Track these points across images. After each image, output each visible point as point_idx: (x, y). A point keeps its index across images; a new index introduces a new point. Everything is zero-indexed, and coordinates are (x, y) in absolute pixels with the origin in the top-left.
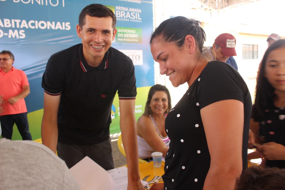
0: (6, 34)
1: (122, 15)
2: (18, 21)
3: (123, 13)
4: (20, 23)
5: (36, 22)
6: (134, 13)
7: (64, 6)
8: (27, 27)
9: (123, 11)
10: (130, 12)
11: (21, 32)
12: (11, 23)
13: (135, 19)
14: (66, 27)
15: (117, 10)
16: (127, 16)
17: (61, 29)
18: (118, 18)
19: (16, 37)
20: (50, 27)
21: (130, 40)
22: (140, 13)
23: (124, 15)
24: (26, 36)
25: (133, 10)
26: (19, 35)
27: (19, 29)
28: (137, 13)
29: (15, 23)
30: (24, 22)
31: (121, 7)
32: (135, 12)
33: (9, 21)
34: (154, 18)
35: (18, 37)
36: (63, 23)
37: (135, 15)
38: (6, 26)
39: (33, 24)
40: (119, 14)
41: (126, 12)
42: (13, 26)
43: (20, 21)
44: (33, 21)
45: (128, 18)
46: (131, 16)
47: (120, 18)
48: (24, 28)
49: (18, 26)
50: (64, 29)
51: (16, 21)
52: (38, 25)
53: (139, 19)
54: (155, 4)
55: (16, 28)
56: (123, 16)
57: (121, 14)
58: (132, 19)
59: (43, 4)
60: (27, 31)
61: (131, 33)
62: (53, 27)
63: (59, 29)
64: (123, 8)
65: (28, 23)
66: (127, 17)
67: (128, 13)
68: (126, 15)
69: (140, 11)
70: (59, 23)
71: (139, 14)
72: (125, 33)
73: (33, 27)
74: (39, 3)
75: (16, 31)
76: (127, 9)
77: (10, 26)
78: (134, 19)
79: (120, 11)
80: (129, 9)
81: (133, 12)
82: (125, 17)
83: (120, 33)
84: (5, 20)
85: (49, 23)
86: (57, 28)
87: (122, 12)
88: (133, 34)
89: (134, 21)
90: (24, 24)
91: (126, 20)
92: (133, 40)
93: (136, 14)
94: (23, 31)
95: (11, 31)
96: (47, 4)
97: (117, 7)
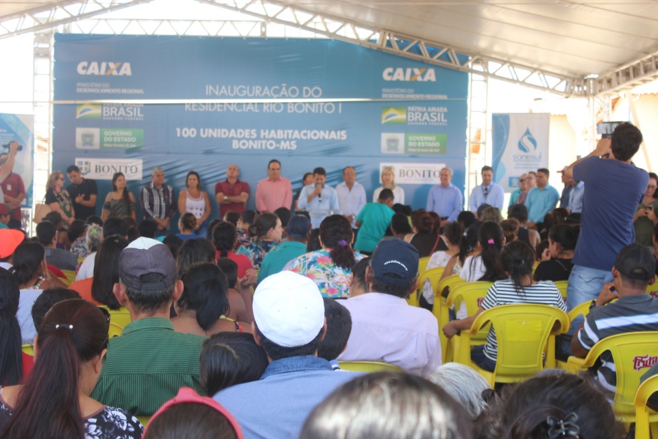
0: (278, 146)
1: (416, 117)
2: (290, 132)
3: (418, 115)
4: (292, 134)
5: (309, 132)
6: (435, 114)
7: (340, 112)
8: (299, 137)
9: (419, 112)
10: (429, 113)
11: (293, 142)
12: (284, 134)
13: (437, 121)
14: (341, 136)
15: (410, 111)
17: (335, 138)
18: (410, 122)
19: (287, 148)
20: (323, 137)
21: (426, 150)
22: (445, 113)
23: (419, 117)
24: (297, 146)
25: (434, 109)
26: (291, 146)
27: (290, 140)
28: (441, 113)
29: (288, 134)
30: (296, 132)
31: (416, 108)
32: (437, 113)
33: (282, 131)
34: (468, 118)
35: (289, 148)
36: (339, 132)
37: (436, 116)
38: (279, 137)
39: (305, 134)
40: (412, 117)
41: (423, 113)
42: (286, 137)
43: (292, 131)
44: (305, 131)
45: (426, 121)
46: (430, 118)
47: (414, 121)
48: (296, 139)
49: (290, 137)
50: (339, 138)
51: (288, 131)
52: (311, 135)
53: (443, 120)
55: (288, 139)
56: (418, 119)
57: (414, 116)
58: (432, 122)
59: (317, 111)
60: (299, 141)
61: (429, 141)
62: (326, 137)
63: (333, 139)
64: (419, 109)
65: (300, 133)
66: (423, 120)
67: (426, 114)
68: (422, 118)
69: (445, 110)
70: (333, 132)
71: (443, 115)
72: (420, 141)
73: (304, 138)
74: (313, 111)
75: (288, 143)
76: (425, 109)
77: (282, 137)
78: (434, 122)
79: (414, 112)
80: (427, 109)
81: (434, 112)
82: (420, 120)
83: (413, 141)
84: (279, 131)
85: (322, 132)
86: (330, 138)
87: (416, 114)
88: (431, 142)
89: (435, 124)
90: (296, 135)
91: (423, 124)
92: (431, 150)
93: (439, 114)
94: (295, 142)
95: (283, 143)
96: (321, 111)
97: (409, 108)
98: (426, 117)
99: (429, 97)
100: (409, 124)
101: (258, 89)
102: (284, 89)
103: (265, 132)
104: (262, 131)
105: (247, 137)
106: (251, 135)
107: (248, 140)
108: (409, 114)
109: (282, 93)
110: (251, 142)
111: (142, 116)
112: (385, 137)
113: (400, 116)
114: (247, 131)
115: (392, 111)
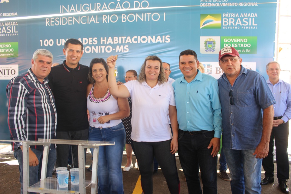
0: (114, 49)
1: (230, 22)
2: (124, 38)
3: (232, 20)
4: (126, 40)
5: (139, 37)
6: (247, 19)
7: (165, 20)
8: (131, 42)
9: (232, 18)
10: (241, 19)
11: (126, 47)
12: (118, 40)
13: (248, 26)
14: (165, 40)
15: (225, 17)
16: (237, 23)
17: (161, 42)
18: (225, 26)
19: (121, 52)
20: (151, 41)
22: (255, 18)
23: (233, 22)
24: (129, 50)
25: (245, 15)
26: (124, 50)
27: (124, 45)
28: (252, 18)
29: (122, 40)
30: (129, 38)
31: (230, 14)
32: (249, 18)
33: (117, 38)
34: (277, 22)
35: (123, 51)
36: (164, 37)
37: (248, 21)
38: (115, 43)
39: (136, 40)
40: (227, 22)
41: (236, 19)
42: (120, 43)
43: (125, 37)
44: (136, 37)
45: (238, 25)
46: (243, 23)
47: (228, 26)
48: (128, 43)
49: (124, 42)
50: (164, 42)
51: (122, 37)
52: (140, 39)
53: (254, 24)
54: (279, 4)
55: (122, 44)
56: (231, 24)
57: (228, 22)
58: (244, 26)
59: (145, 21)
60: (131, 46)
61: (241, 43)
62: (153, 41)
64: (232, 15)
66: (236, 25)
67: (239, 19)
68: (235, 23)
69: (256, 15)
70: (159, 37)
72: (234, 42)
73: (136, 42)
74: (142, 20)
75: (122, 47)
76: (237, 15)
77: (117, 43)
78: (246, 26)
79: (228, 18)
80: (239, 15)
81: (245, 17)
82: (234, 25)
83: (227, 43)
84: (115, 38)
85: (150, 37)
86: (156, 42)
87: (230, 19)
88: (243, 43)
89: (247, 28)
90: (129, 40)
91: (236, 28)
92: (243, 50)
94: (128, 46)
95: (118, 47)
96: (149, 20)
97: (224, 15)
98: (239, 21)
99: (241, 4)
100: (224, 28)
101: (99, 5)
102: (119, 3)
103: (104, 39)
104: (102, 38)
105: (90, 43)
106: (93, 42)
107: (91, 46)
108: (224, 19)
109: (117, 7)
110: (93, 47)
111: (17, 32)
112: (203, 39)
113: (216, 22)
114: (90, 39)
115: (209, 18)
